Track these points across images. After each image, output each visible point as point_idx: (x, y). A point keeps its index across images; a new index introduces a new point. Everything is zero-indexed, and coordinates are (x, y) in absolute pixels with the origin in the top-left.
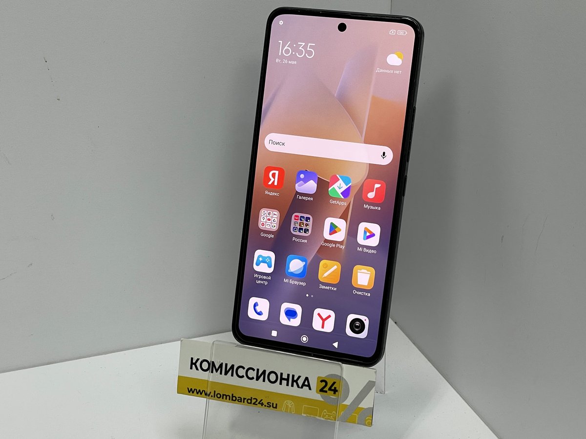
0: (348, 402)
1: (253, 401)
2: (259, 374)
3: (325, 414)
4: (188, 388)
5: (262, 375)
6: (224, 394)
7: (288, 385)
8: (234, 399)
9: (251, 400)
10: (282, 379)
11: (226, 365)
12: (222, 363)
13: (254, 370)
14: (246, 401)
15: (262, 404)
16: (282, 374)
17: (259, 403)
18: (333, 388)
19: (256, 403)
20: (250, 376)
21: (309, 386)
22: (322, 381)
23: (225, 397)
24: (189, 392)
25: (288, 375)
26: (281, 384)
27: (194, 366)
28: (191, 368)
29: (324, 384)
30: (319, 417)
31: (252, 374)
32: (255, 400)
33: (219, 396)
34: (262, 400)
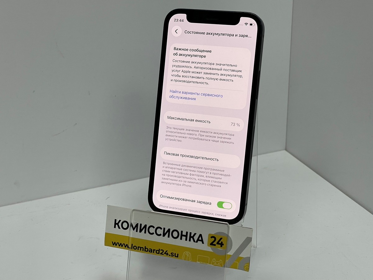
0: (231, 253)
1: (161, 252)
2: (166, 231)
3: (214, 261)
4: (112, 242)
5: (167, 233)
6: (139, 246)
7: (186, 240)
8: (146, 250)
9: (159, 251)
10: (182, 235)
11: (141, 225)
12: (138, 224)
13: (161, 229)
14: (155, 251)
15: (167, 254)
16: (182, 232)
17: (165, 253)
18: (220, 242)
19: (163, 253)
20: (159, 233)
21: (202, 241)
22: (212, 237)
23: (139, 248)
24: (113, 245)
25: (187, 233)
26: (181, 239)
27: (117, 225)
28: (115, 227)
29: (213, 239)
30: (209, 264)
31: (160, 232)
32: (162, 251)
33: (135, 248)
34: (167, 251)
